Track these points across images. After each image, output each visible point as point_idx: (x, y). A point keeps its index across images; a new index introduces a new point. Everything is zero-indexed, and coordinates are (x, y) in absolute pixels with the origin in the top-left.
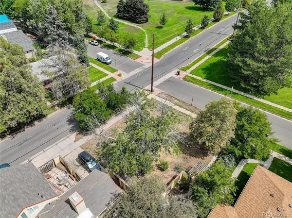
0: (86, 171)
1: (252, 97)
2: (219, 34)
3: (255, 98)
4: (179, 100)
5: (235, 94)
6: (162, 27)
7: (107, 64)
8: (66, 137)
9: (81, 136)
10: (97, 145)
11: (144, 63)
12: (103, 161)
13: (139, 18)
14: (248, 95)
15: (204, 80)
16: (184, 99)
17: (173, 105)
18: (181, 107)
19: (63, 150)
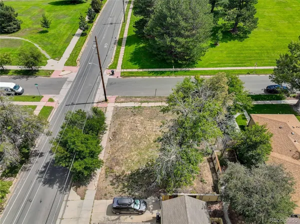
0: (132, 216)
1: (187, 69)
2: (111, 24)
3: (190, 69)
4: (139, 97)
5: (175, 71)
6: (46, 32)
7: (20, 94)
8: (64, 203)
9: (82, 188)
10: (111, 185)
11: (65, 76)
12: (137, 194)
13: (8, 26)
14: (184, 69)
15: (141, 70)
16: (143, 94)
17: (140, 103)
18: (148, 102)
19: (78, 218)
